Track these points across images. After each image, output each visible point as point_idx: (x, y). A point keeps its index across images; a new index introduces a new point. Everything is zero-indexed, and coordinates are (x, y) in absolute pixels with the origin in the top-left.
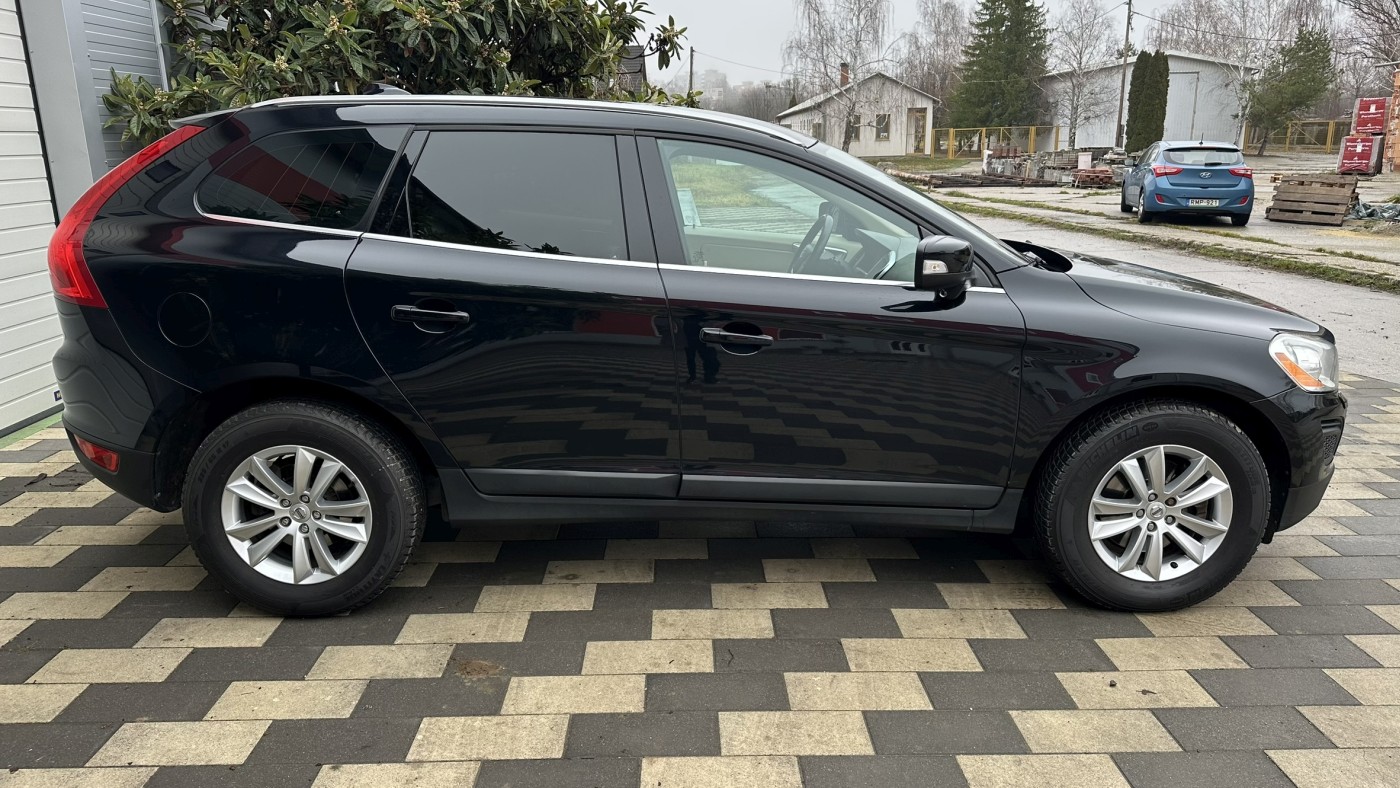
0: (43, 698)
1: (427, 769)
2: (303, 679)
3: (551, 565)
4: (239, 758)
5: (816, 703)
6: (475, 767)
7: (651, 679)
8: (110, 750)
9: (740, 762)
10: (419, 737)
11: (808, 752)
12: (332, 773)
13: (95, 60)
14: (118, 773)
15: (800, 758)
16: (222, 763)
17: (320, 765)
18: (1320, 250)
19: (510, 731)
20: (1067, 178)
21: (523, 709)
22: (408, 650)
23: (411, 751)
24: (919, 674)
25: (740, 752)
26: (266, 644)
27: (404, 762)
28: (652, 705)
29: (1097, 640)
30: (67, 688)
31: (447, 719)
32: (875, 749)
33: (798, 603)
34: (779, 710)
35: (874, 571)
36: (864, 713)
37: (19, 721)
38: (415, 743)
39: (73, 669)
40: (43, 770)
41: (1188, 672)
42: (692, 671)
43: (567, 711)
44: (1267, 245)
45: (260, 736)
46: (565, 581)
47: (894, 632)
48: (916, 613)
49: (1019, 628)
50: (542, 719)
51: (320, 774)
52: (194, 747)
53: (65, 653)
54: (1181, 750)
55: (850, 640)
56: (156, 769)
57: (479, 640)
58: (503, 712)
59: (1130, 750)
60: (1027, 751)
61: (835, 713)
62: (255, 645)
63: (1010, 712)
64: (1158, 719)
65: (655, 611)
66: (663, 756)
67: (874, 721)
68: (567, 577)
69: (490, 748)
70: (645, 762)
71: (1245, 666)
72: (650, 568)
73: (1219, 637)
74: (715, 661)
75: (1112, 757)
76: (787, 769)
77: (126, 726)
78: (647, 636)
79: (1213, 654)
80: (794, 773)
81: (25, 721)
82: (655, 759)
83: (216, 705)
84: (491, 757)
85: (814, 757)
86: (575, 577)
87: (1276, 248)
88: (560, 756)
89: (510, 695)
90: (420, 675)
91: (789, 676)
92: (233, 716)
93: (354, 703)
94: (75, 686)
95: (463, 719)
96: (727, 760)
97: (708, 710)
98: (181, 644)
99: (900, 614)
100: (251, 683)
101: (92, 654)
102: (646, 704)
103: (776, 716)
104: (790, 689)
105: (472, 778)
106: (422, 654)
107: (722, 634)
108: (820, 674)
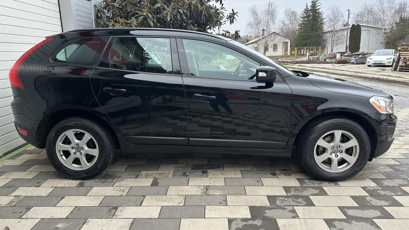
13: (79, 25)
20: (333, 61)
24: (350, 196)
27: (205, 218)
30: (98, 197)
32: (346, 217)
34: (312, 206)
36: (338, 207)
43: (247, 205)
49: (374, 183)
51: (182, 221)
53: (95, 188)
55: (325, 187)
56: (133, 219)
58: (228, 205)
60: (393, 218)
63: (384, 207)
65: (262, 179)
67: (342, 209)
69: (229, 215)
70: (277, 220)
74: (286, 192)
76: (322, 222)
78: (262, 185)
82: (280, 219)
85: (328, 219)
88: (250, 217)
89: (228, 200)
91: (311, 197)
92: (150, 205)
93: (183, 202)
94: (101, 197)
96: (302, 220)
98: (127, 185)
102: (270, 204)
107: (285, 185)
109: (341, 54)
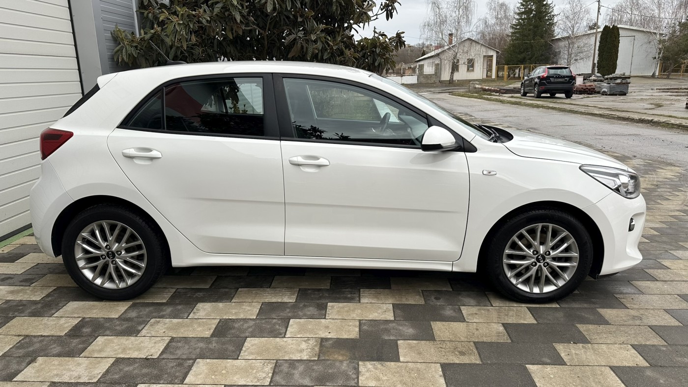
2: (238, 359)
13: (104, 20)
22: (295, 341)
30: (103, 360)
53: (100, 339)
62: (206, 335)
65: (432, 323)
72: (420, 295)
74: (480, 356)
78: (434, 339)
83: (190, 374)
89: (362, 373)
91: (530, 368)
92: (201, 382)
93: (270, 375)
94: (108, 359)
98: (164, 334)
99: (583, 328)
104: (534, 376)
106: (303, 344)
107: (477, 338)
108: (549, 366)
109: (584, 78)
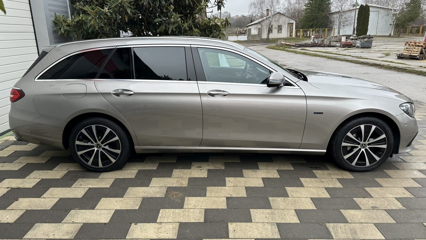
0: (46, 202)
1: (163, 225)
2: (123, 197)
3: (193, 163)
4: (107, 221)
5: (280, 207)
6: (178, 224)
7: (227, 198)
8: (68, 218)
9: (258, 224)
10: (160, 215)
11: (279, 222)
12: (135, 226)
13: (50, 10)
14: (71, 225)
15: (277, 223)
16: (102, 222)
17: (131, 223)
18: (421, 67)
19: (187, 213)
20: (338, 44)
21: (190, 207)
22: (153, 189)
23: (158, 219)
24: (311, 198)
25: (258, 221)
26: (110, 187)
27: (156, 223)
28: (229, 206)
29: (365, 188)
30: (53, 199)
31: (167, 210)
32: (300, 221)
33: (270, 176)
34: (269, 209)
35: (292, 166)
36: (295, 210)
37: (40, 209)
38: (159, 217)
39: (54, 194)
40: (49, 224)
41: (395, 198)
42: (240, 196)
43: (203, 208)
44: (404, 65)
45: (112, 214)
46: (198, 168)
47: (301, 185)
48: (308, 179)
49: (340, 184)
50: (196, 210)
51: (131, 226)
52: (93, 217)
53: (51, 189)
54: (396, 222)
55: (288, 187)
56: (83, 224)
57: (174, 186)
58: (184, 208)
59: (380, 222)
60: (347, 222)
61: (286, 210)
62: (107, 187)
63: (341, 210)
64: (387, 213)
65: (226, 178)
66: (235, 222)
67: (298, 212)
68: (198, 167)
69: (182, 219)
70: (229, 224)
71: (413, 196)
72: (223, 165)
73: (404, 188)
74: (247, 193)
75: (374, 224)
76: (273, 227)
77: (72, 211)
78: (225, 185)
79: (402, 193)
80: (276, 228)
81: (42, 209)
82: (232, 223)
83: (98, 205)
84: (182, 222)
85: (281, 223)
86: (201, 167)
87: (407, 66)
88: (203, 221)
89: (186, 202)
90: (158, 196)
91: (270, 199)
92: (103, 208)
93: (139, 205)
94: (56, 199)
95: (172, 210)
96: (254, 224)
97: (247, 208)
98: (85, 186)
99: (302, 180)
100: (107, 198)
101: (59, 189)
102: (227, 206)
103: (268, 211)
104: (271, 202)
105: (177, 228)
106: (158, 190)
107: (248, 185)
108: (280, 198)
109: (346, 37)
